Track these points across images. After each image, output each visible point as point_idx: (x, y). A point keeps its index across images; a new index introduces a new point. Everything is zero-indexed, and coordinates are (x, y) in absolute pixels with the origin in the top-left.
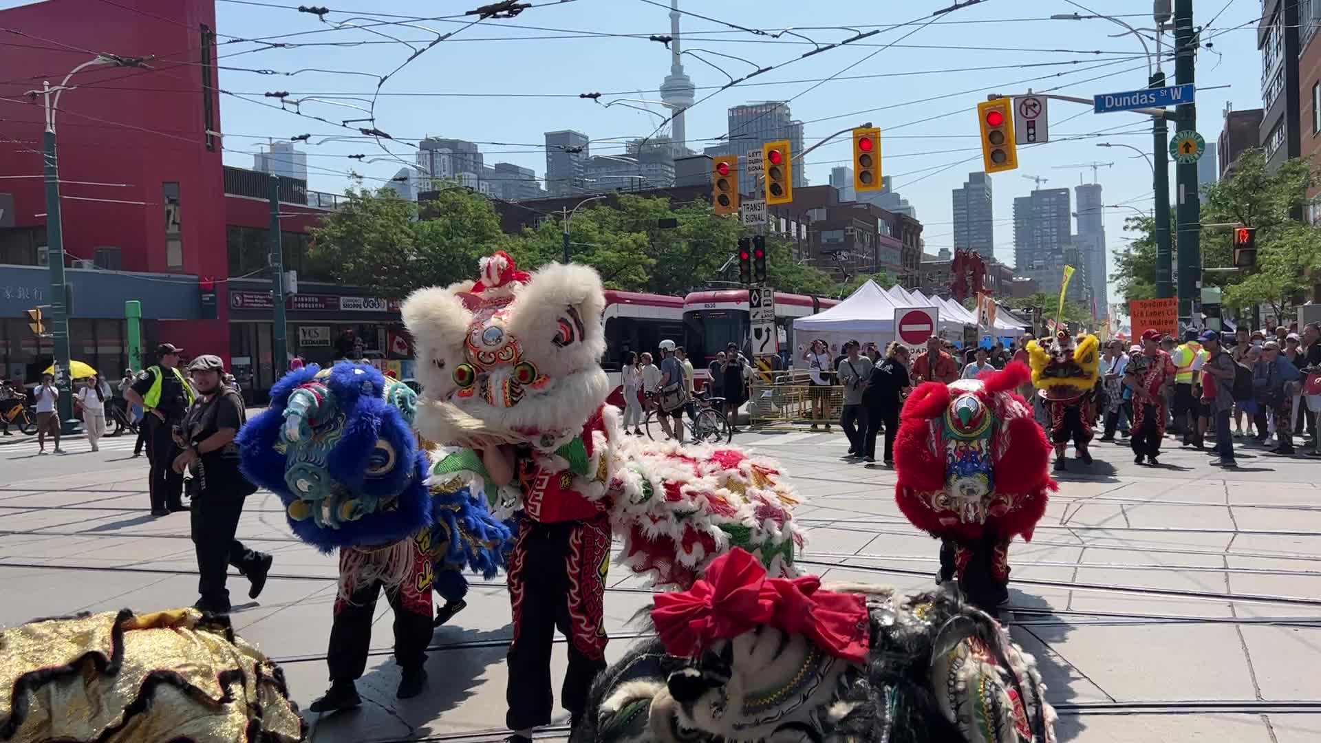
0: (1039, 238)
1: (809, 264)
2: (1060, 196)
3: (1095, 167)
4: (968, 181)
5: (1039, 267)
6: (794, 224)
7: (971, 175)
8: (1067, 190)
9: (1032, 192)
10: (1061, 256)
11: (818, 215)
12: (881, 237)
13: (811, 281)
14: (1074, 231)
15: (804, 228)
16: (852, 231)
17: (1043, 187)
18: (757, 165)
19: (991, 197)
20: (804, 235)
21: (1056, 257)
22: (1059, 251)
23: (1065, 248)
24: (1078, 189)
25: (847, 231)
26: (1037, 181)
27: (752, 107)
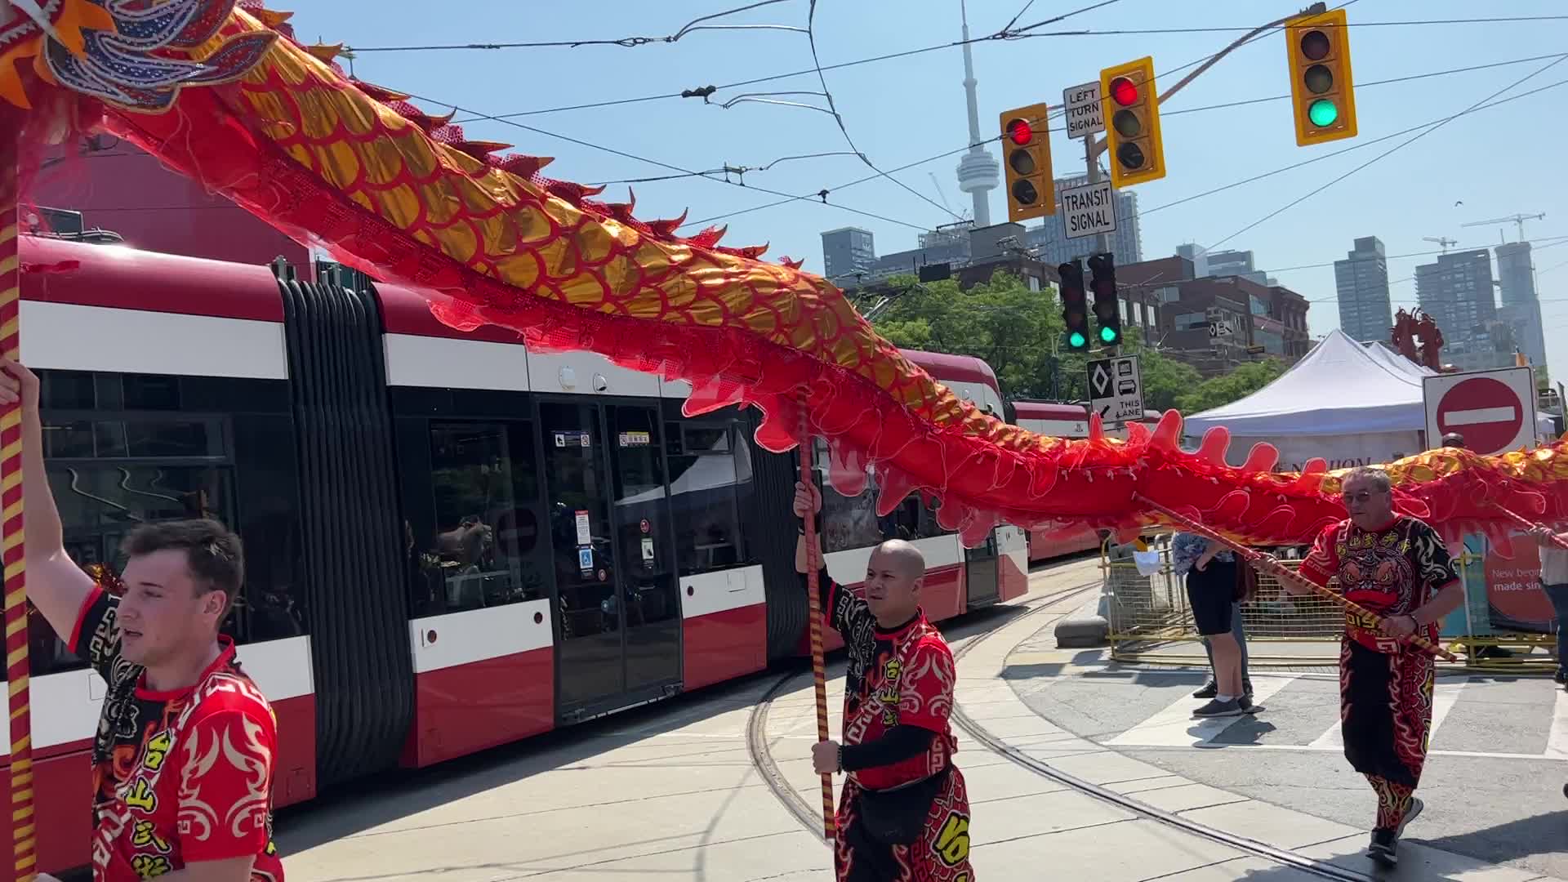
0: (1453, 315)
1: (1164, 355)
2: (1476, 260)
3: (1520, 221)
4: (1353, 249)
5: (1458, 351)
6: (1137, 307)
7: (1357, 242)
8: (1486, 252)
9: (1439, 257)
10: (1484, 336)
11: (1169, 295)
12: (1255, 319)
13: (1170, 377)
14: (1499, 304)
15: (1151, 310)
16: (1216, 312)
17: (1451, 250)
18: (1089, 116)
19: (1385, 267)
20: (1152, 321)
21: (1478, 337)
22: (1481, 330)
23: (1488, 325)
24: (1498, 250)
25: (1209, 313)
26: (1444, 244)
27: (1070, 180)
